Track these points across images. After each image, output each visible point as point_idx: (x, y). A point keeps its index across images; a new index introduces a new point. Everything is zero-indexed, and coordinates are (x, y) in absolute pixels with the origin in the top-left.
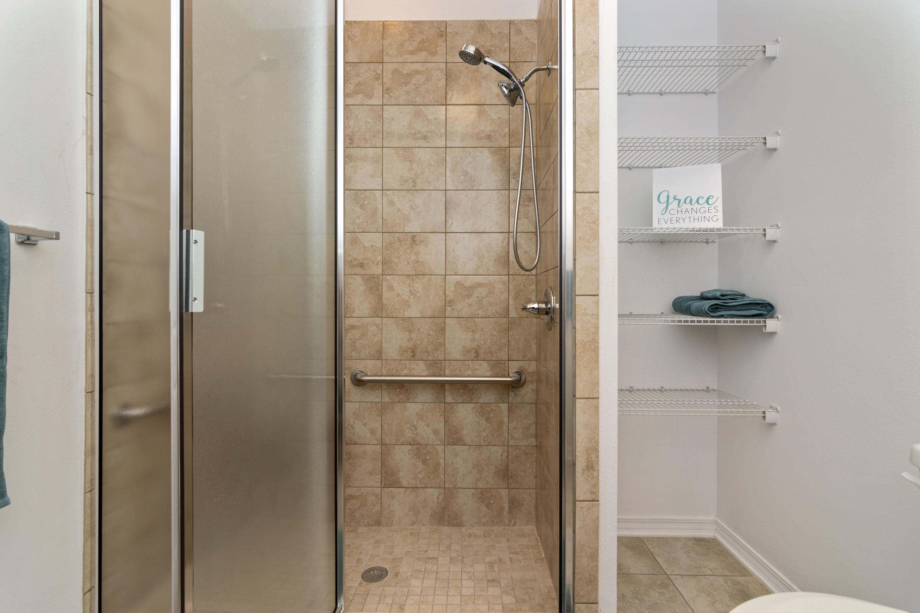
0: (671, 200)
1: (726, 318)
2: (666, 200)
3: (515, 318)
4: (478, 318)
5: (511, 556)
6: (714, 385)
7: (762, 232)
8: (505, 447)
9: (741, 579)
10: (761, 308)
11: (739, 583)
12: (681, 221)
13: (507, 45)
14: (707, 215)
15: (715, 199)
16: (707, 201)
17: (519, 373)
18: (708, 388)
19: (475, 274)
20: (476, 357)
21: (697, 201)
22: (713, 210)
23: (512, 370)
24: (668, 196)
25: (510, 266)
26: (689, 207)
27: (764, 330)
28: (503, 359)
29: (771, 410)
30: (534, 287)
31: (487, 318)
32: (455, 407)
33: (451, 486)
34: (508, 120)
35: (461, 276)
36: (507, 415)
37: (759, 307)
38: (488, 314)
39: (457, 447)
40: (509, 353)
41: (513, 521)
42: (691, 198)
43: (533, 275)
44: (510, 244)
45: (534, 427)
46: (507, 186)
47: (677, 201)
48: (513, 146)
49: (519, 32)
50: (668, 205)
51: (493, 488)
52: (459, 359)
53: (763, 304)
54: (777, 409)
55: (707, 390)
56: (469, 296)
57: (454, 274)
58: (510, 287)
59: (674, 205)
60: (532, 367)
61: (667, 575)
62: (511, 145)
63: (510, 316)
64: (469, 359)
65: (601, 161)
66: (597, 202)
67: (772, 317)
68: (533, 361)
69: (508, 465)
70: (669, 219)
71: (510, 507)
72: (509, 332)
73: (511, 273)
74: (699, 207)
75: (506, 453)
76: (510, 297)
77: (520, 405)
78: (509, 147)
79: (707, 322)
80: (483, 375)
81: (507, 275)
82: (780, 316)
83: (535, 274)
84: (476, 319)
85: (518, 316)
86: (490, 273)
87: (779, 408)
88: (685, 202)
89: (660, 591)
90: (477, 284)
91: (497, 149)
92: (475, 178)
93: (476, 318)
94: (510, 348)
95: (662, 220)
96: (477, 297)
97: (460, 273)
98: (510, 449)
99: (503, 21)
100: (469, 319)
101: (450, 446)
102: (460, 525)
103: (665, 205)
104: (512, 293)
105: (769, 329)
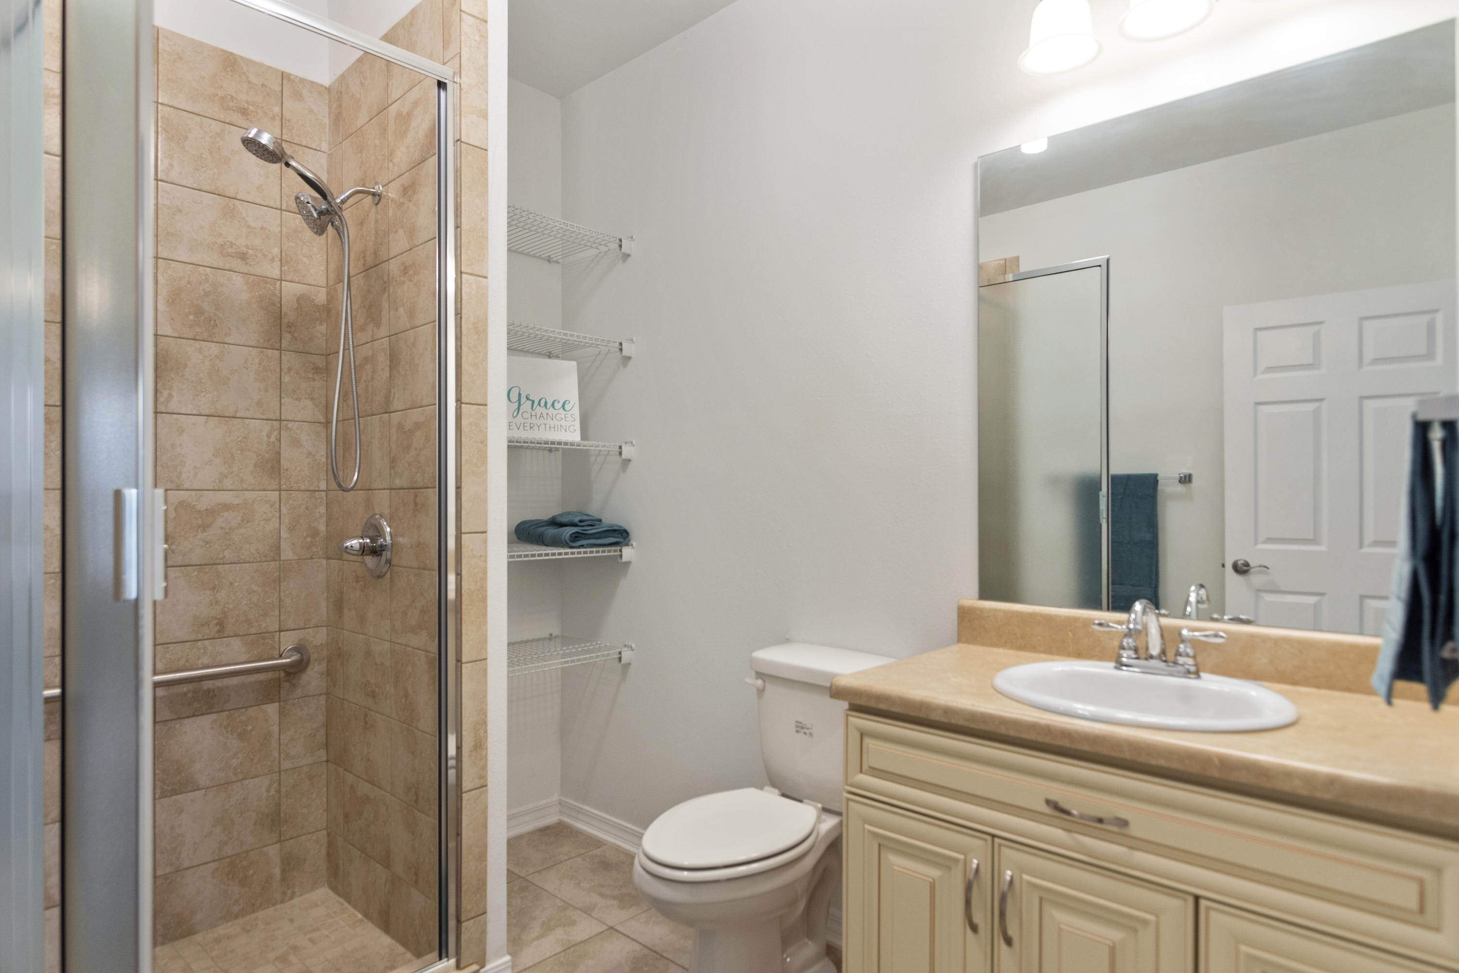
0: (523, 400)
1: (585, 548)
2: (517, 399)
3: (290, 560)
4: (223, 564)
5: (308, 936)
6: (556, 631)
7: (617, 449)
8: (274, 775)
9: (598, 852)
10: (617, 535)
11: (596, 856)
12: (536, 428)
13: (277, 110)
14: (563, 423)
15: (572, 403)
16: (563, 406)
17: (299, 649)
18: (551, 635)
19: (216, 488)
20: (219, 631)
21: (553, 405)
22: (570, 419)
23: (286, 647)
24: (520, 395)
25: (282, 475)
26: (543, 410)
27: (619, 560)
28: (270, 630)
29: (626, 649)
30: (322, 509)
31: (241, 563)
32: (178, 726)
33: (168, 870)
34: (279, 234)
35: (189, 492)
36: (277, 722)
37: (616, 534)
38: (243, 557)
39: (180, 797)
40: (281, 619)
41: (289, 892)
42: (546, 400)
43: (322, 491)
44: (282, 439)
45: (323, 732)
46: (276, 343)
47: (530, 402)
48: (287, 279)
49: (298, 95)
50: (519, 405)
51: (253, 849)
52: (185, 639)
53: (619, 530)
54: (631, 647)
55: (551, 637)
56: (205, 527)
57: (174, 488)
58: (282, 510)
59: (526, 406)
60: (319, 637)
61: (523, 878)
62: (283, 276)
63: (283, 558)
64: (205, 637)
65: (489, 366)
66: (485, 416)
67: (627, 545)
68: (321, 628)
69: (280, 803)
70: (522, 424)
71: (283, 871)
72: (281, 584)
73: (283, 487)
74: (555, 412)
75: (275, 785)
76: (282, 526)
77: (300, 700)
78: (281, 280)
79: (566, 554)
80: (233, 662)
81: (276, 491)
82: (634, 544)
83: (325, 489)
84: (220, 566)
85: (296, 557)
86: (245, 486)
87: (633, 646)
88: (539, 404)
89: (521, 895)
90: (220, 507)
91: (259, 279)
92: (217, 321)
93: (220, 564)
94: (283, 610)
95: (513, 424)
96: (222, 528)
97: (186, 486)
98: (282, 777)
99: (270, 68)
100: (205, 567)
101: (166, 799)
102: (190, 932)
103: (516, 405)
104: (286, 521)
105: (625, 558)
